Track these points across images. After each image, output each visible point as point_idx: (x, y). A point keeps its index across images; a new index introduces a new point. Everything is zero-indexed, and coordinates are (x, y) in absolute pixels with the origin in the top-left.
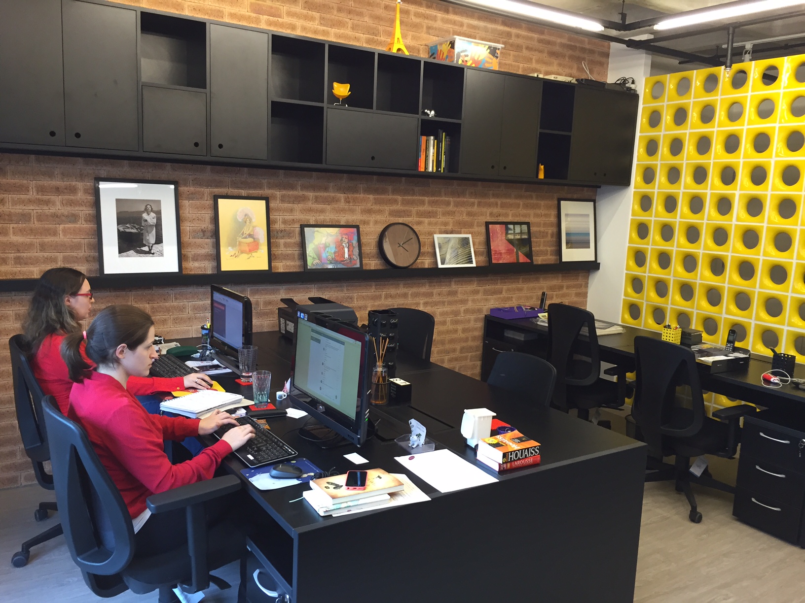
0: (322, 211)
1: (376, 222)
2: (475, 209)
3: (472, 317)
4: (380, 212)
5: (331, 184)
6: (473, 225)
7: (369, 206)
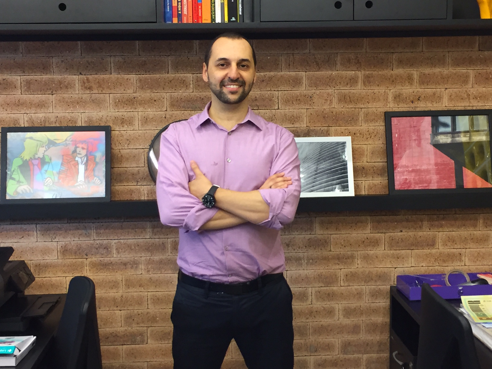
0: (41, 105)
1: (146, 121)
2: (359, 89)
3: (366, 288)
4: (152, 102)
5: (54, 60)
6: (357, 120)
7: (130, 92)
